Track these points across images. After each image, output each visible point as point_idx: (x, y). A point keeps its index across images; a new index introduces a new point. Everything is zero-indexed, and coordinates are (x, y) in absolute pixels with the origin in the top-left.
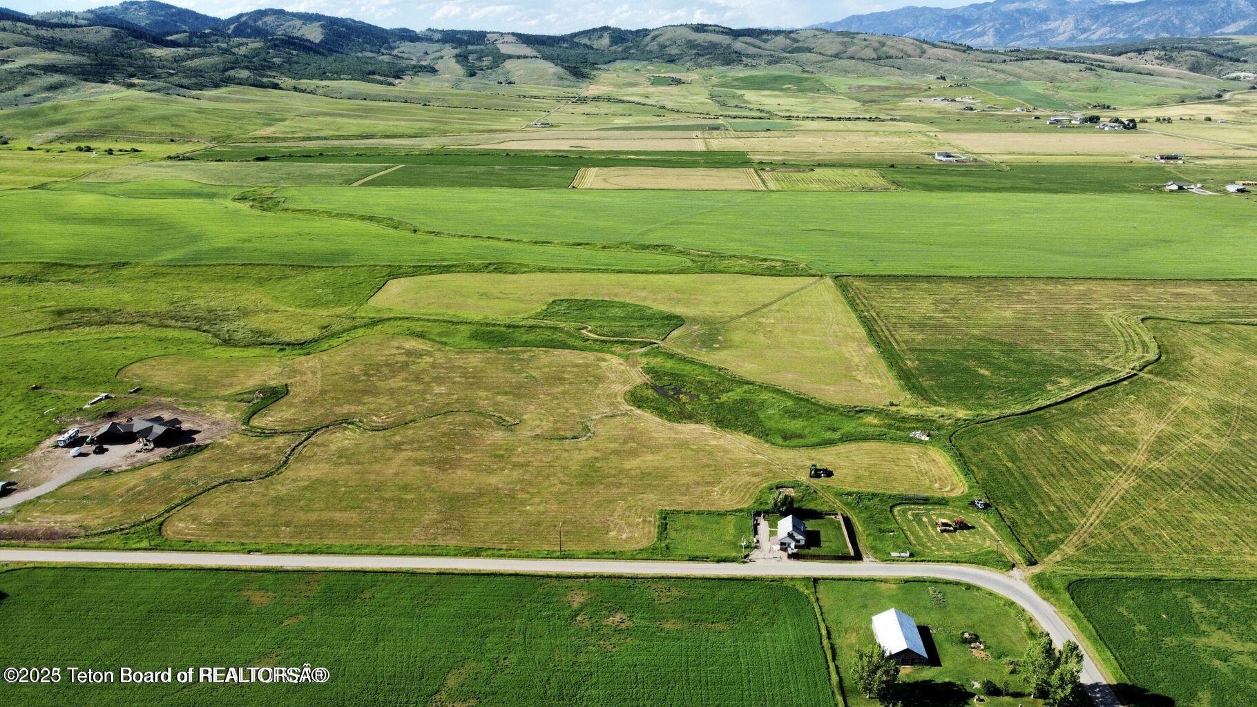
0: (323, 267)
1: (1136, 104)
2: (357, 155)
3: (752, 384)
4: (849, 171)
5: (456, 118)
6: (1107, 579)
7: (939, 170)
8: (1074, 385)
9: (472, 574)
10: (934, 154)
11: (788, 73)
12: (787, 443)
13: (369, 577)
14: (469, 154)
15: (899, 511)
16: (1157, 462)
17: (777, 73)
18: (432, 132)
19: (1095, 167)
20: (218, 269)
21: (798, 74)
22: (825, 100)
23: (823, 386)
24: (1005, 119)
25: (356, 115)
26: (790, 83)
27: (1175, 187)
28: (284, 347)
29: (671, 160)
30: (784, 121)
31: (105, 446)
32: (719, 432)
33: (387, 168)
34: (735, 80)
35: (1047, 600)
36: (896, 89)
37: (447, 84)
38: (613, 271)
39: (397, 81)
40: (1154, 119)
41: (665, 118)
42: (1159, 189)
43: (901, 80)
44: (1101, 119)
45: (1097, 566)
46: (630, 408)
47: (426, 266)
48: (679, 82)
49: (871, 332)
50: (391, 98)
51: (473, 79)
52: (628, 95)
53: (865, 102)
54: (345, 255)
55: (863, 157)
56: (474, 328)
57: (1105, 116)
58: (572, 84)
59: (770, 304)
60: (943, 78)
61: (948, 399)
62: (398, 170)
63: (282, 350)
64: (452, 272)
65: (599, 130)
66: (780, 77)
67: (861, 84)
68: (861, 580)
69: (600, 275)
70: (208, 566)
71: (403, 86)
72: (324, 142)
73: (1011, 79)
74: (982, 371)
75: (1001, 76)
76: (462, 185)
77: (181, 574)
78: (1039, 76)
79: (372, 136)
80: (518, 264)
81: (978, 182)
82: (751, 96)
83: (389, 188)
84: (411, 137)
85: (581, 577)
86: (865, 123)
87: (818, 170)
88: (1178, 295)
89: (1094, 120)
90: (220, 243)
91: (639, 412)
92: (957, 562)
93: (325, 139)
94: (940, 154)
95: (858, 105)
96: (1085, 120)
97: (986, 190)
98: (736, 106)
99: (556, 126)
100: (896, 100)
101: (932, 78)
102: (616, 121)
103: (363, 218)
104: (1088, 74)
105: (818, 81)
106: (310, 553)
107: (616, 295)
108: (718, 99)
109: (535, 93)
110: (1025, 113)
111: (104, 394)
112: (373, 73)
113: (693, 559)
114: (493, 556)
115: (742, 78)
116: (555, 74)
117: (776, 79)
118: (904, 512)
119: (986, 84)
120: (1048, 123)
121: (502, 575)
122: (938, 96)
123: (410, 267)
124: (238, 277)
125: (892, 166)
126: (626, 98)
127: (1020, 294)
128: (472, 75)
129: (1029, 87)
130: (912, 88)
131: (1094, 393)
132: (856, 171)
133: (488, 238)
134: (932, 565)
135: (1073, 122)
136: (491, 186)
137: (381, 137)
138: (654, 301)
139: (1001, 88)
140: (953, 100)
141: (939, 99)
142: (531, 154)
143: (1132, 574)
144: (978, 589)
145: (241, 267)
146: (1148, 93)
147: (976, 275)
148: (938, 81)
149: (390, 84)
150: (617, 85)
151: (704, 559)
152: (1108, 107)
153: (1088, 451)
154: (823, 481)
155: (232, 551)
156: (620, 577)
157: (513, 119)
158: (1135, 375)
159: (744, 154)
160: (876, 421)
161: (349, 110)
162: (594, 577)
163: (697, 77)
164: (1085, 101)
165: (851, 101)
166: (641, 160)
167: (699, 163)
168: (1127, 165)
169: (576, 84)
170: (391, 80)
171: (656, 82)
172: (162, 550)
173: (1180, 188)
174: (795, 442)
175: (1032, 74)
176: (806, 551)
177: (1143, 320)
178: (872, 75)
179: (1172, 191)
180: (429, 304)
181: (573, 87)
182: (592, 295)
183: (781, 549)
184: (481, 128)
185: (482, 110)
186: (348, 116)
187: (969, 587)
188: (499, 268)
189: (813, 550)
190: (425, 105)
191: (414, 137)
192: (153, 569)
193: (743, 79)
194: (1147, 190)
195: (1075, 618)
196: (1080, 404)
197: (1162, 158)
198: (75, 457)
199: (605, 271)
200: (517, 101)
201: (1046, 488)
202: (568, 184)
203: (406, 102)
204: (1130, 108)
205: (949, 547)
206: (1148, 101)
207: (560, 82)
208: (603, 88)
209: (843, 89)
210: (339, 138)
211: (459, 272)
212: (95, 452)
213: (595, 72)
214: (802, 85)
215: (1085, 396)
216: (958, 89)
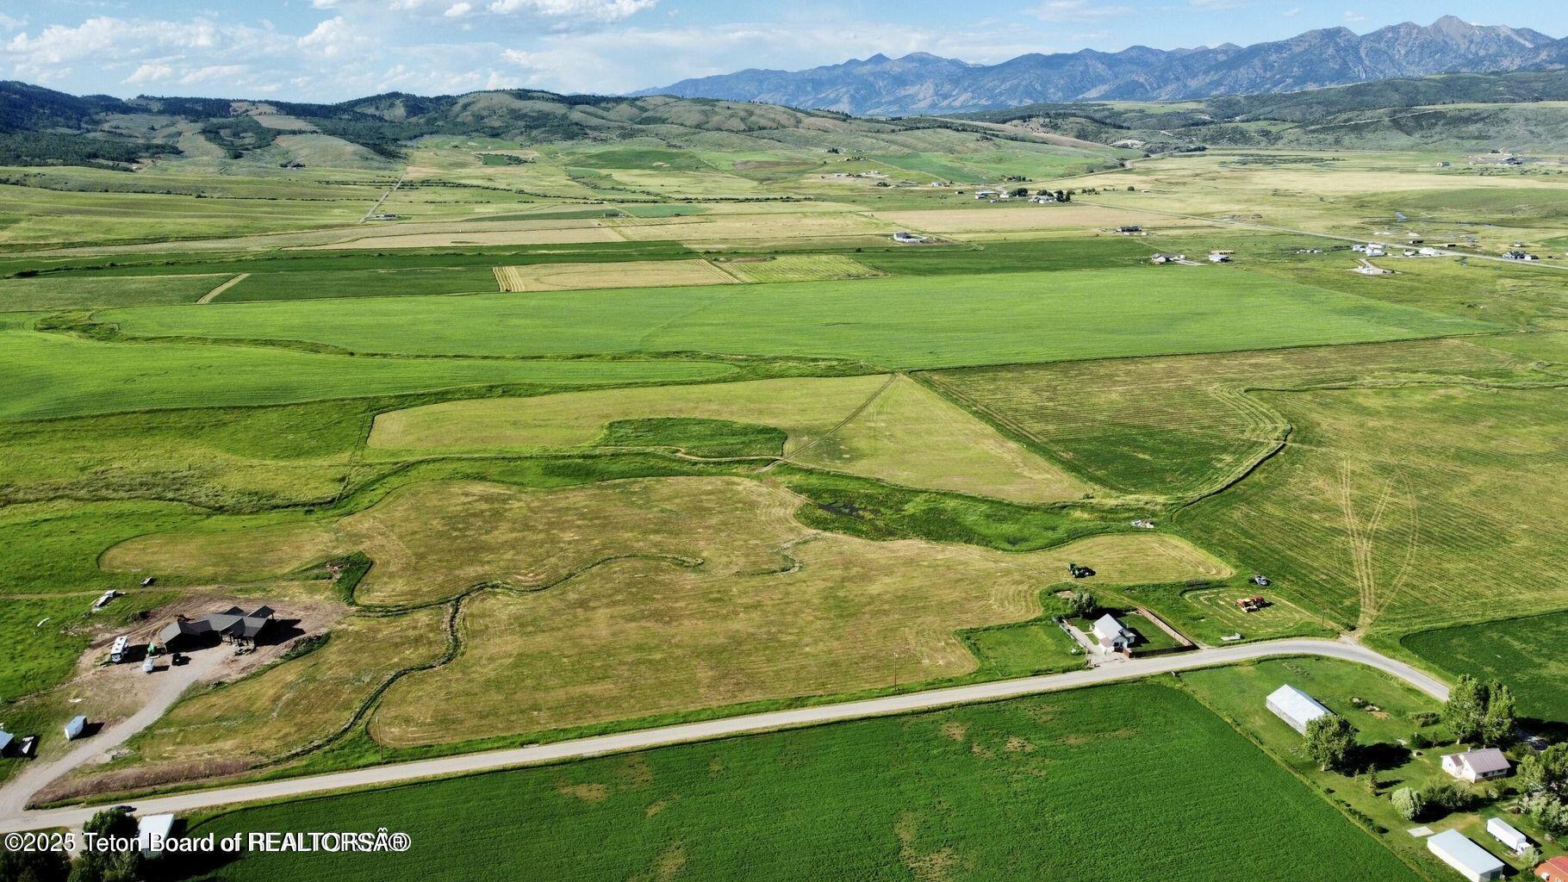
0: (269, 406)
1: (1048, 175)
2: (168, 263)
3: (926, 492)
4: (816, 257)
5: (261, 212)
6: (1427, 631)
7: (911, 252)
8: (1238, 462)
9: (819, 725)
10: (892, 235)
11: (650, 149)
12: (1017, 547)
13: (699, 748)
14: (327, 256)
15: (1190, 598)
16: (1371, 524)
17: (637, 148)
18: (246, 230)
19: (1066, 242)
20: (113, 420)
21: (663, 148)
22: (714, 179)
23: (1001, 487)
24: (929, 195)
25: (119, 212)
26: (659, 161)
27: (1163, 259)
28: (312, 508)
29: (596, 254)
30: (683, 204)
31: (183, 654)
32: (939, 547)
33: (228, 279)
34: (589, 157)
35: (1393, 658)
36: (787, 164)
37: (211, 169)
38: (655, 384)
39: (134, 166)
40: (1080, 191)
41: (534, 205)
42: (1148, 262)
43: (789, 153)
44: (1029, 192)
45: (1407, 622)
46: (815, 531)
47: (411, 395)
48: (518, 161)
49: (1000, 428)
50: (146, 189)
51: (240, 161)
52: (465, 178)
53: (761, 181)
54: (286, 389)
55: (816, 241)
56: (543, 463)
57: (1033, 188)
58: (382, 165)
59: (864, 406)
60: (836, 151)
61: (1134, 486)
62: (244, 280)
63: (309, 512)
64: (449, 400)
65: (466, 221)
66: (646, 153)
67: (745, 159)
68: (1218, 667)
69: (642, 390)
70: (487, 769)
71: (146, 171)
72: (96, 249)
73: (906, 151)
74: (1141, 456)
75: (893, 148)
76: (357, 295)
77: (457, 784)
78: (936, 147)
79: (164, 239)
80: (529, 384)
81: (963, 263)
82: (619, 175)
83: (255, 304)
84: (220, 238)
85: (939, 710)
86: (779, 204)
87: (781, 259)
88: (1255, 365)
89: (1022, 192)
90: (92, 386)
91: (828, 534)
92: (1288, 637)
93: (96, 244)
94: (898, 235)
95: (755, 183)
96: (1014, 194)
97: (978, 271)
98: (613, 189)
99: (406, 218)
100: (795, 177)
101: (822, 151)
102: (477, 210)
103: (255, 342)
104: (986, 144)
105: (691, 157)
106: (600, 735)
107: (681, 411)
108: (583, 180)
109: (338, 177)
110: (943, 187)
111: (112, 592)
112: (95, 156)
113: (1037, 673)
114: (819, 704)
115: (597, 155)
116: (355, 153)
117: (641, 156)
118: (1196, 597)
119: (883, 156)
120: (977, 197)
121: (852, 721)
122: (843, 171)
123: (391, 397)
124: (150, 428)
125: (859, 250)
126: (463, 182)
127: (1110, 376)
128: (238, 156)
129: (935, 160)
130: (804, 163)
131: (1262, 466)
132: (824, 258)
133: (456, 356)
134: (1268, 643)
135: (1002, 196)
136: (398, 294)
137: (177, 239)
138: (732, 413)
139: (903, 160)
140: (859, 176)
141: (843, 175)
142: (412, 253)
143: (1445, 624)
144: (1328, 659)
145: (148, 415)
146: (1054, 164)
147: (1051, 359)
148: (830, 154)
149: (126, 170)
150: (441, 166)
151: (1048, 672)
152: (1024, 179)
153: (1305, 521)
154: (1088, 580)
155: (498, 748)
156: (980, 703)
157: (337, 211)
158: (1284, 445)
159: (674, 243)
160: (1086, 516)
161: (96, 205)
162: (952, 707)
163: (537, 154)
164: (999, 174)
165: (742, 179)
166: (563, 255)
167: (631, 255)
168: (1094, 239)
169: (388, 165)
170: (124, 164)
171: (488, 161)
172: (402, 761)
173: (1168, 260)
174: (1024, 546)
175: (927, 145)
176: (1138, 649)
177: (1246, 391)
178: (753, 150)
179: (1161, 263)
180: (456, 441)
181: (385, 169)
182: (650, 413)
183: (1116, 650)
184: (312, 223)
185: (283, 201)
186: (110, 214)
187: (1319, 658)
188: (509, 391)
189: (1144, 647)
190: (200, 196)
191: (224, 238)
192: (416, 784)
193: (599, 156)
194: (1137, 263)
195: (1428, 669)
196: (1257, 477)
197: (1123, 231)
198: (149, 672)
199: (645, 385)
200: (326, 188)
201: (1302, 559)
202: (492, 287)
203: (169, 193)
204: (1044, 179)
205: (1267, 625)
206: (1061, 172)
207: (366, 163)
208: (424, 170)
209: (725, 165)
210: (115, 242)
211: (459, 399)
212: (174, 663)
213: (404, 150)
214: (676, 162)
215: (1257, 470)
216: (856, 163)
